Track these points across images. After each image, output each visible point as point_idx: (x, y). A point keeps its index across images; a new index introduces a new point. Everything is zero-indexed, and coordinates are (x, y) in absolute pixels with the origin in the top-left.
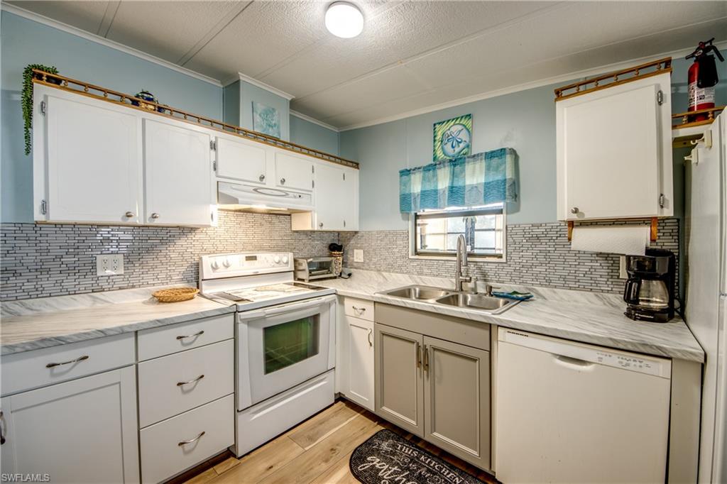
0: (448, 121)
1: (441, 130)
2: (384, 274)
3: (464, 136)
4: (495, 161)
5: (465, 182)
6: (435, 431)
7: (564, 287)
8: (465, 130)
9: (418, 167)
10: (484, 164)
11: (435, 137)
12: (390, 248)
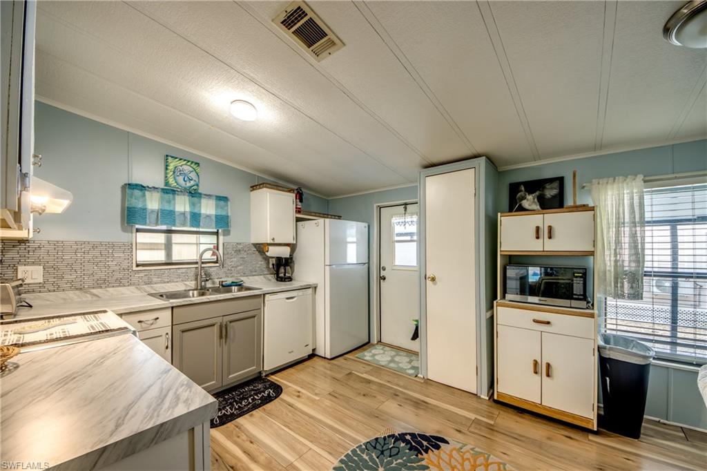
0: (181, 159)
1: (173, 164)
3: (193, 175)
4: (222, 203)
5: (200, 211)
6: (230, 375)
7: (250, 276)
8: (194, 172)
9: (157, 186)
10: (214, 201)
11: (167, 166)
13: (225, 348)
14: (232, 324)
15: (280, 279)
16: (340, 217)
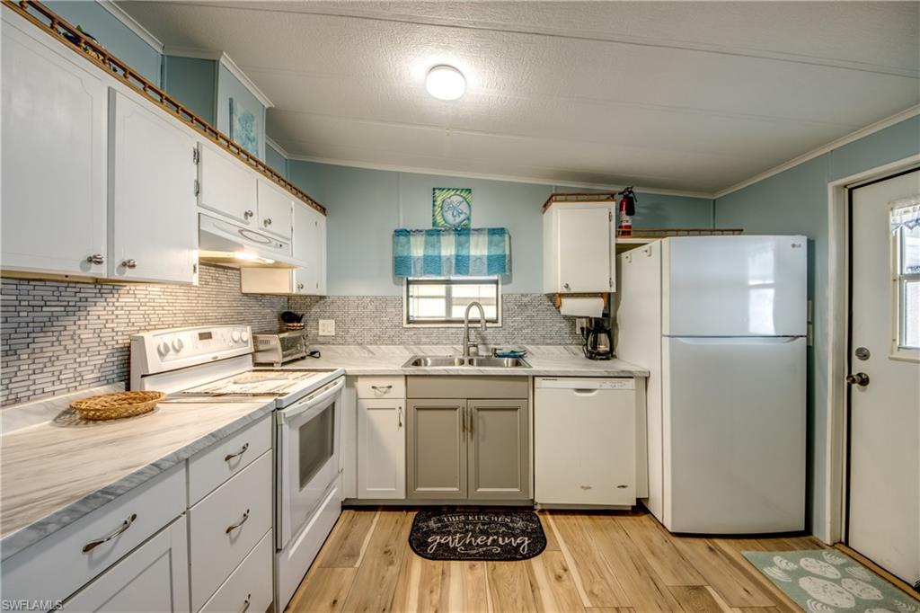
0: (449, 189)
1: (440, 197)
2: (370, 347)
3: (464, 207)
4: (496, 238)
5: (469, 252)
6: (479, 487)
7: (543, 344)
8: (465, 203)
9: (420, 229)
10: (486, 238)
11: (434, 201)
12: (376, 317)
13: (472, 445)
14: (481, 413)
15: (593, 355)
16: (740, 231)
